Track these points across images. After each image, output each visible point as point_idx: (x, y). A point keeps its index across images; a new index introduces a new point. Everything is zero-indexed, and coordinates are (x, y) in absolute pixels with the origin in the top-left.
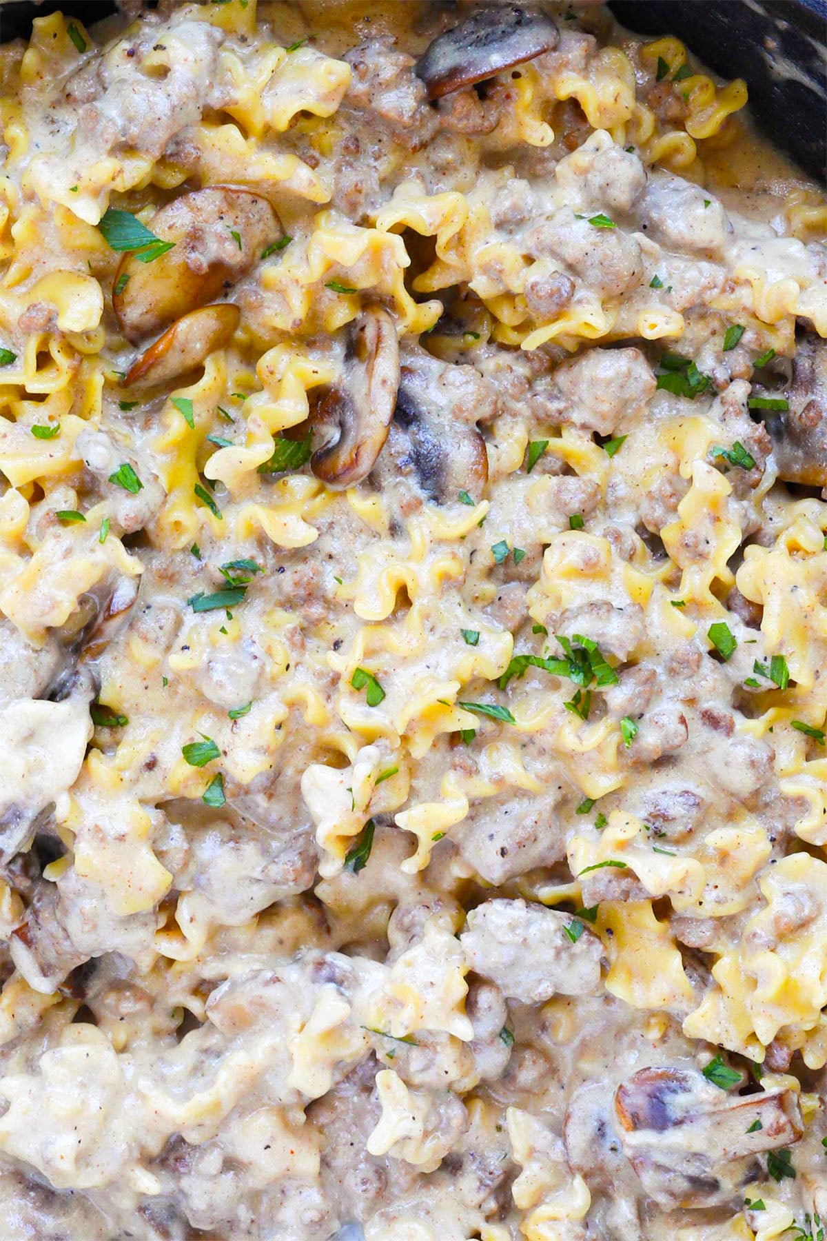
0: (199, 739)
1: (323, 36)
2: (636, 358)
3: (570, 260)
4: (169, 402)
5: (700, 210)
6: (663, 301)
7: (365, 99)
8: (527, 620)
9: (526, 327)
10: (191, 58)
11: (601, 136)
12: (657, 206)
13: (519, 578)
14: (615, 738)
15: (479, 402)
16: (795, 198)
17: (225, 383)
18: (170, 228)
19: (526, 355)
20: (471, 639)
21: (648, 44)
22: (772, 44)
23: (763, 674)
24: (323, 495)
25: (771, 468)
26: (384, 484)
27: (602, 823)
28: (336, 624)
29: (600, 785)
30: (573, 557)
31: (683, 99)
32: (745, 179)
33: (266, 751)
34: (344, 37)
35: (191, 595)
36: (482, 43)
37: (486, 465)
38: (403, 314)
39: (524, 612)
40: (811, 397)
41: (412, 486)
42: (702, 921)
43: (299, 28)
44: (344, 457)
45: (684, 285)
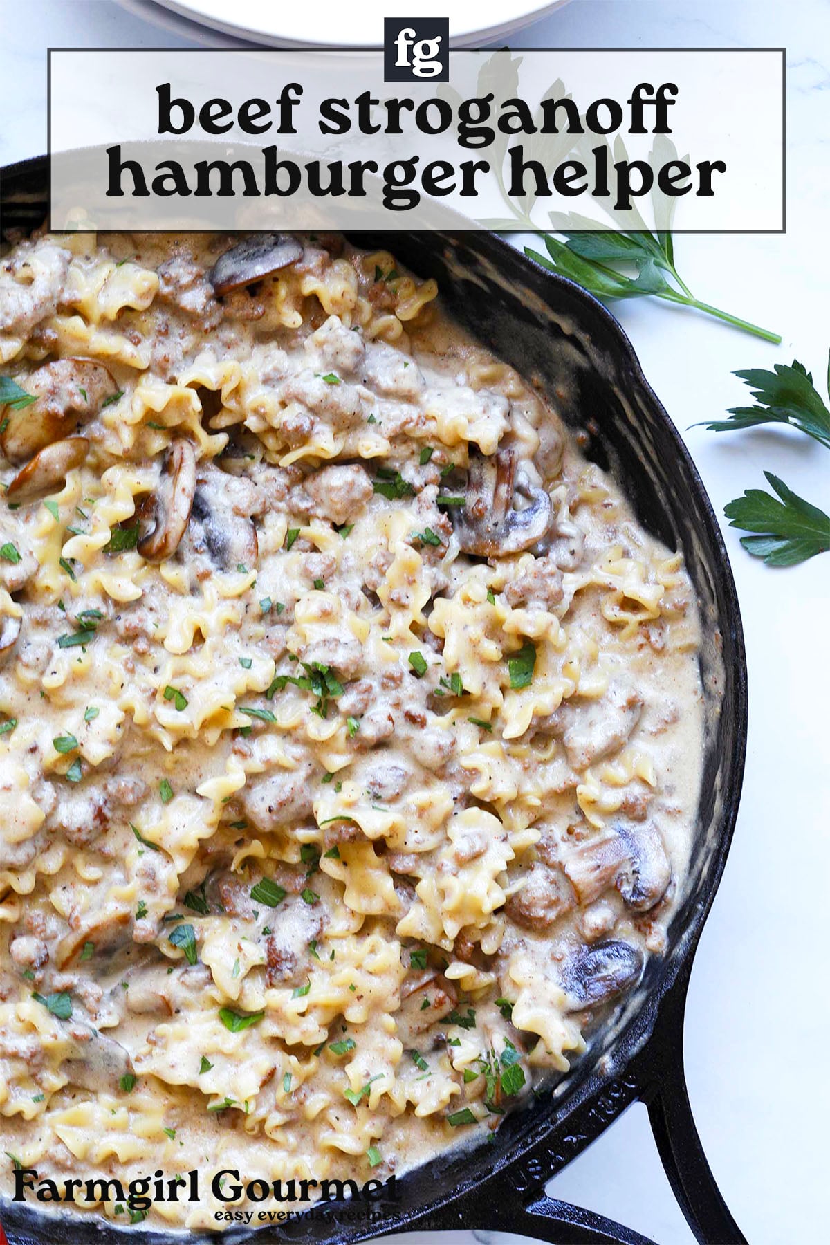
0: (65, 735)
1: (145, 255)
2: (358, 471)
3: (309, 405)
4: (42, 505)
5: (401, 369)
6: (376, 432)
7: (171, 297)
8: (286, 651)
9: (285, 450)
10: (48, 271)
11: (334, 320)
12: (373, 367)
13: (282, 622)
14: (344, 731)
15: (251, 503)
16: (473, 359)
17: (80, 492)
18: (37, 387)
19: (285, 470)
20: (246, 664)
21: (369, 256)
22: (449, 254)
23: (446, 686)
24: (146, 568)
25: (454, 544)
26: (186, 559)
27: (338, 788)
28: (155, 656)
29: (336, 762)
30: (314, 609)
31: (394, 294)
32: (440, 347)
33: (110, 742)
34: (161, 255)
35: (59, 635)
36: (251, 257)
37: (257, 546)
38: (199, 444)
39: (284, 645)
40: (480, 495)
41: (205, 562)
42: (408, 854)
43: (130, 250)
44: (157, 541)
45: (389, 419)
